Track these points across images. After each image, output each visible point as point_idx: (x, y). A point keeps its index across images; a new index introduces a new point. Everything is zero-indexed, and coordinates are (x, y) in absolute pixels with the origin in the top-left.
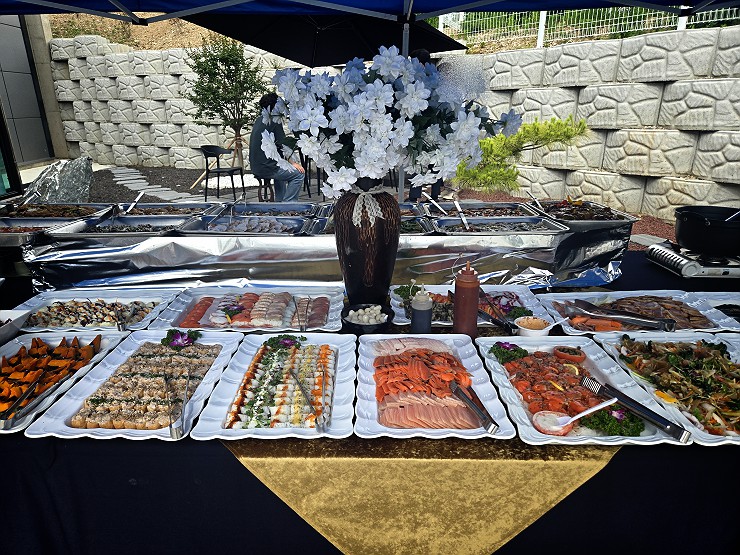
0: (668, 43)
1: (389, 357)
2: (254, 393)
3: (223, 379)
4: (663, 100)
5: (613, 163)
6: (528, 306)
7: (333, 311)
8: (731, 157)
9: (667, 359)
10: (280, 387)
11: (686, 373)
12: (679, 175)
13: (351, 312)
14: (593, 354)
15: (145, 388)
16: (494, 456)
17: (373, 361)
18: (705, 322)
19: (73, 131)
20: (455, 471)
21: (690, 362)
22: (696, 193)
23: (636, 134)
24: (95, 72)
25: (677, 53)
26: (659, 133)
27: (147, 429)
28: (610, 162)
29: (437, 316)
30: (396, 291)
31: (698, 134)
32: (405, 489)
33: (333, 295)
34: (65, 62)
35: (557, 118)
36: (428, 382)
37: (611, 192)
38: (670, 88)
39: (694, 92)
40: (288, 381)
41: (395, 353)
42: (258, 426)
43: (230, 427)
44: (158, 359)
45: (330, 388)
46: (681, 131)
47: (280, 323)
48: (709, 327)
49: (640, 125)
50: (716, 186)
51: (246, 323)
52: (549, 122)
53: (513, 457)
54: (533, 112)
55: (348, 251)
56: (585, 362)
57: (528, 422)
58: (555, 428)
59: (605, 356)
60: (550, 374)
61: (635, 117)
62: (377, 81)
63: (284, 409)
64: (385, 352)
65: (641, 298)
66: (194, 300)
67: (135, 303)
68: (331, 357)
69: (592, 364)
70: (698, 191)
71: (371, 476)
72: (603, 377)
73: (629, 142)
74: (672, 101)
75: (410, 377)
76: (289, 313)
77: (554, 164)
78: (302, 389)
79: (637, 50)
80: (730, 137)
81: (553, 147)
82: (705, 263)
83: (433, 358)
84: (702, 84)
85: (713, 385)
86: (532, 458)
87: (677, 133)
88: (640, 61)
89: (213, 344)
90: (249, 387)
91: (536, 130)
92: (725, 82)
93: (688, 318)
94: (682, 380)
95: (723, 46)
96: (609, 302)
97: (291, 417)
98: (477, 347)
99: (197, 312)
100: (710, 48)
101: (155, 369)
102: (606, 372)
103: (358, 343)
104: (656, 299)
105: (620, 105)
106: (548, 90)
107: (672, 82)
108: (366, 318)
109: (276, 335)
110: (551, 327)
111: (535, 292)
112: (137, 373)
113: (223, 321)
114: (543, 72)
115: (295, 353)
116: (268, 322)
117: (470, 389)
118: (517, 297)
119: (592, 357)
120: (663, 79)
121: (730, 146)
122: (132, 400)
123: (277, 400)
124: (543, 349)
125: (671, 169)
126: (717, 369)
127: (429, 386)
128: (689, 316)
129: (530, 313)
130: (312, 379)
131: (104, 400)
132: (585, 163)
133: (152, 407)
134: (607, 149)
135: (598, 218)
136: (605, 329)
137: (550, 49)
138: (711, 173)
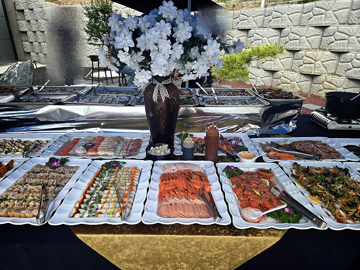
0: (327, 6)
1: (169, 174)
2: (91, 195)
3: (75, 188)
4: (323, 36)
5: (297, 67)
6: (246, 145)
7: (143, 147)
8: (355, 66)
9: (316, 178)
10: (106, 192)
11: (326, 186)
12: (329, 74)
13: (152, 148)
14: (278, 173)
15: (30, 192)
16: (219, 234)
17: (159, 176)
18: (338, 156)
19: (27, 47)
20: (198, 242)
21: (329, 179)
22: (337, 84)
23: (309, 53)
24: (38, 16)
25: (331, 11)
26: (320, 53)
27: (26, 217)
28: (295, 67)
29: (198, 150)
30: (178, 136)
31: (340, 53)
32: (170, 251)
33: (144, 138)
34: (22, 11)
35: (270, 44)
36: (187, 190)
37: (295, 82)
38: (326, 30)
39: (339, 32)
40: (111, 188)
41: (172, 172)
42: (89, 216)
43: (73, 217)
44: (41, 174)
45: (133, 192)
46: (331, 52)
47: (113, 154)
48: (340, 158)
49: (311, 49)
50: (347, 80)
51: (95, 153)
52: (265, 46)
53: (229, 234)
54: (258, 41)
55: (151, 115)
56: (273, 178)
57: (239, 214)
58: (253, 218)
59: (284, 175)
60: (254, 185)
61: (309, 44)
62: (162, 21)
63: (106, 205)
64: (167, 171)
65: (305, 142)
66: (69, 140)
67: (37, 141)
68: (138, 174)
69: (277, 179)
70: (338, 82)
71: (151, 244)
72: (282, 186)
73: (305, 57)
74: (327, 36)
75: (178, 186)
76: (119, 148)
77: (268, 68)
78: (118, 193)
79: (311, 10)
80: (355, 55)
81: (267, 59)
82: (340, 122)
83: (192, 175)
84: (342, 28)
85: (341, 193)
86: (240, 235)
87: (329, 53)
88: (312, 15)
89: (74, 165)
90: (88, 192)
91: (259, 50)
92: (354, 27)
93: (329, 153)
94: (324, 190)
95: (354, 9)
96: (288, 143)
97: (109, 210)
98: (216, 168)
99: (69, 147)
100: (347, 9)
101: (38, 180)
102: (284, 184)
103: (153, 166)
104: (312, 142)
105: (301, 38)
106: (266, 30)
107: (328, 27)
108: (159, 151)
109: (109, 161)
110: (256, 158)
111: (251, 137)
112: (28, 183)
113: (82, 152)
114: (264, 20)
115: (118, 171)
116: (106, 153)
117: (210, 194)
118: (241, 140)
119: (277, 175)
120: (323, 25)
121: (355, 60)
122: (21, 200)
123: (103, 200)
124: (252, 170)
125: (326, 71)
126: (343, 183)
127: (187, 192)
128: (330, 152)
129: (246, 150)
130: (124, 187)
131: (5, 199)
132: (283, 67)
133: (32, 204)
134: (294, 61)
135: (285, 98)
136: (285, 158)
137: (267, 8)
138: (345, 73)
